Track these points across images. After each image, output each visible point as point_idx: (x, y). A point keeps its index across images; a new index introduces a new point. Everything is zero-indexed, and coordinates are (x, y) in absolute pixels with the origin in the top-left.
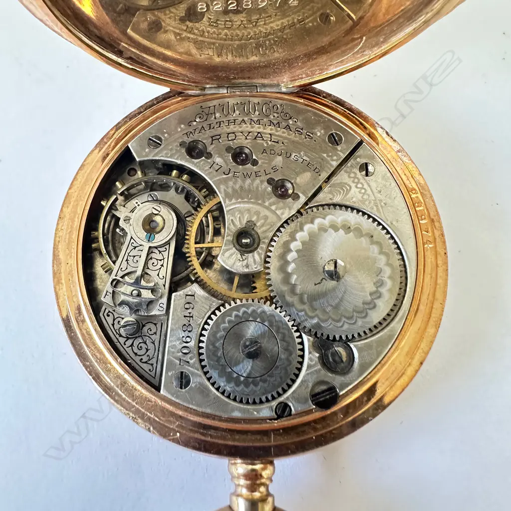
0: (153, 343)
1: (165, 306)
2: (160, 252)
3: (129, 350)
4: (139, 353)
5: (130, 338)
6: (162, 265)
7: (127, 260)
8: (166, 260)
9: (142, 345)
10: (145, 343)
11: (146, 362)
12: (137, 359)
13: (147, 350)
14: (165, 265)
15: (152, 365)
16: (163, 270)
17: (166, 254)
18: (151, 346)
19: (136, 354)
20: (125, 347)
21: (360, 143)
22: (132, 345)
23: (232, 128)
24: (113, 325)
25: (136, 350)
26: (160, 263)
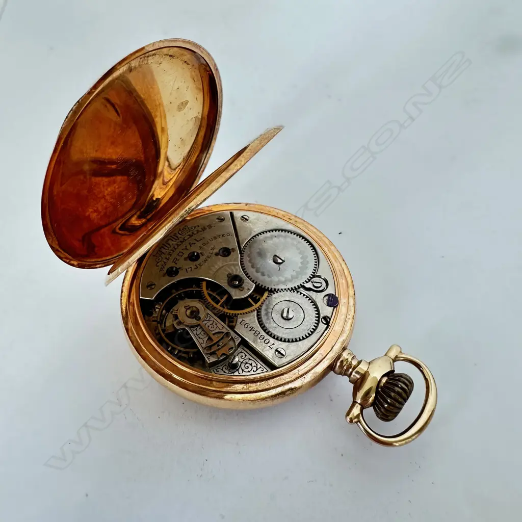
0: (249, 359)
1: (237, 336)
2: (209, 320)
3: (244, 373)
4: (249, 369)
5: (239, 369)
6: (216, 324)
7: (199, 338)
8: (215, 321)
9: (246, 365)
10: (246, 363)
11: (257, 370)
12: (252, 372)
13: (251, 365)
14: (217, 323)
15: (260, 368)
16: (219, 325)
17: (212, 319)
18: (250, 362)
19: (249, 372)
20: (241, 374)
21: (231, 214)
22: (243, 370)
23: (177, 251)
24: (225, 372)
25: (247, 370)
26: (214, 324)
